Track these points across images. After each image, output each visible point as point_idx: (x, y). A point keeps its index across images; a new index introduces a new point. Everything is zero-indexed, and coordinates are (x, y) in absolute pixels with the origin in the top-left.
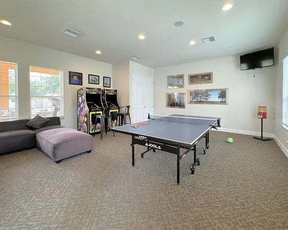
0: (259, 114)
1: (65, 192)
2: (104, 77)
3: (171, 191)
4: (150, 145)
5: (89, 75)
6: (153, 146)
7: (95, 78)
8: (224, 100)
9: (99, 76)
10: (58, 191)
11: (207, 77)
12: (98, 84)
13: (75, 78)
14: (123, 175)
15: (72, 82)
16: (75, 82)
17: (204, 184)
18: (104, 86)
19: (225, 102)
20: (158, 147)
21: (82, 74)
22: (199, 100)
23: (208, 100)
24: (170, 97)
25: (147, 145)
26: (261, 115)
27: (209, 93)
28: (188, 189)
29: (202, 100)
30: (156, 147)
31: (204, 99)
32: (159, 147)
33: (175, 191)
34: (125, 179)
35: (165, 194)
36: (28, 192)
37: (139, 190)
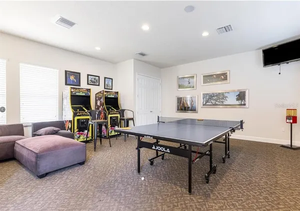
0: (288, 118)
1: (50, 204)
2: (105, 78)
3: (176, 204)
4: (157, 148)
5: (88, 75)
6: (161, 149)
7: (95, 79)
8: (243, 103)
9: (99, 77)
10: (41, 202)
11: (223, 77)
12: (99, 85)
13: (72, 78)
14: (120, 185)
15: (68, 83)
16: (71, 83)
17: (217, 197)
18: (105, 88)
19: (245, 105)
20: (166, 150)
21: (79, 73)
22: (214, 103)
23: (225, 103)
24: (180, 100)
25: (154, 148)
26: (290, 119)
27: (226, 95)
28: (198, 202)
29: (217, 103)
30: (164, 149)
31: (219, 102)
32: (168, 150)
33: (182, 204)
34: (122, 190)
35: (169, 207)
36: (6, 203)
37: (138, 202)
